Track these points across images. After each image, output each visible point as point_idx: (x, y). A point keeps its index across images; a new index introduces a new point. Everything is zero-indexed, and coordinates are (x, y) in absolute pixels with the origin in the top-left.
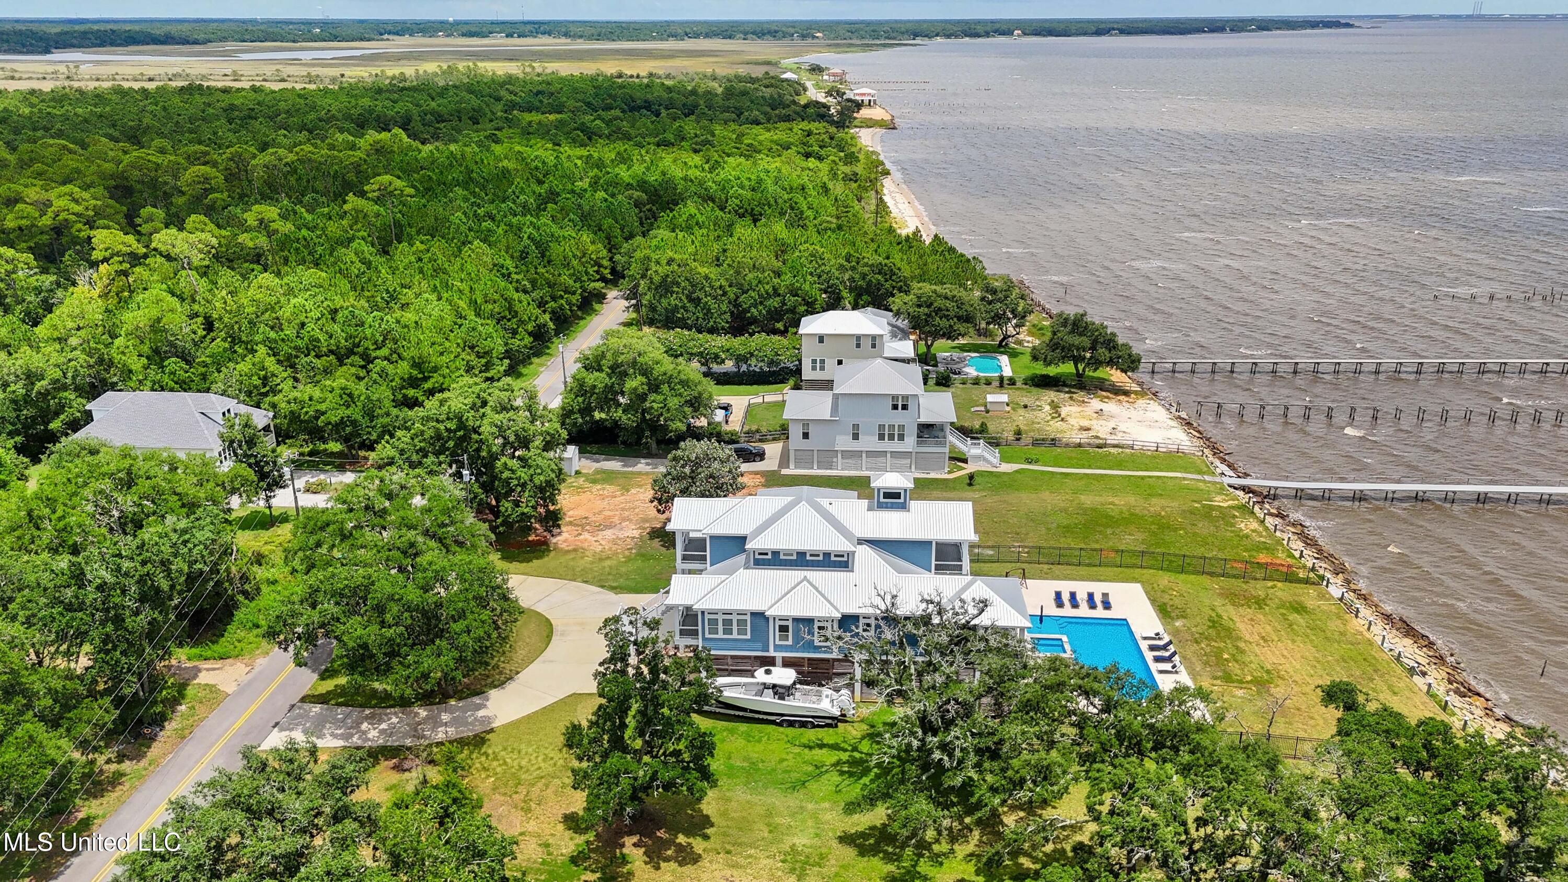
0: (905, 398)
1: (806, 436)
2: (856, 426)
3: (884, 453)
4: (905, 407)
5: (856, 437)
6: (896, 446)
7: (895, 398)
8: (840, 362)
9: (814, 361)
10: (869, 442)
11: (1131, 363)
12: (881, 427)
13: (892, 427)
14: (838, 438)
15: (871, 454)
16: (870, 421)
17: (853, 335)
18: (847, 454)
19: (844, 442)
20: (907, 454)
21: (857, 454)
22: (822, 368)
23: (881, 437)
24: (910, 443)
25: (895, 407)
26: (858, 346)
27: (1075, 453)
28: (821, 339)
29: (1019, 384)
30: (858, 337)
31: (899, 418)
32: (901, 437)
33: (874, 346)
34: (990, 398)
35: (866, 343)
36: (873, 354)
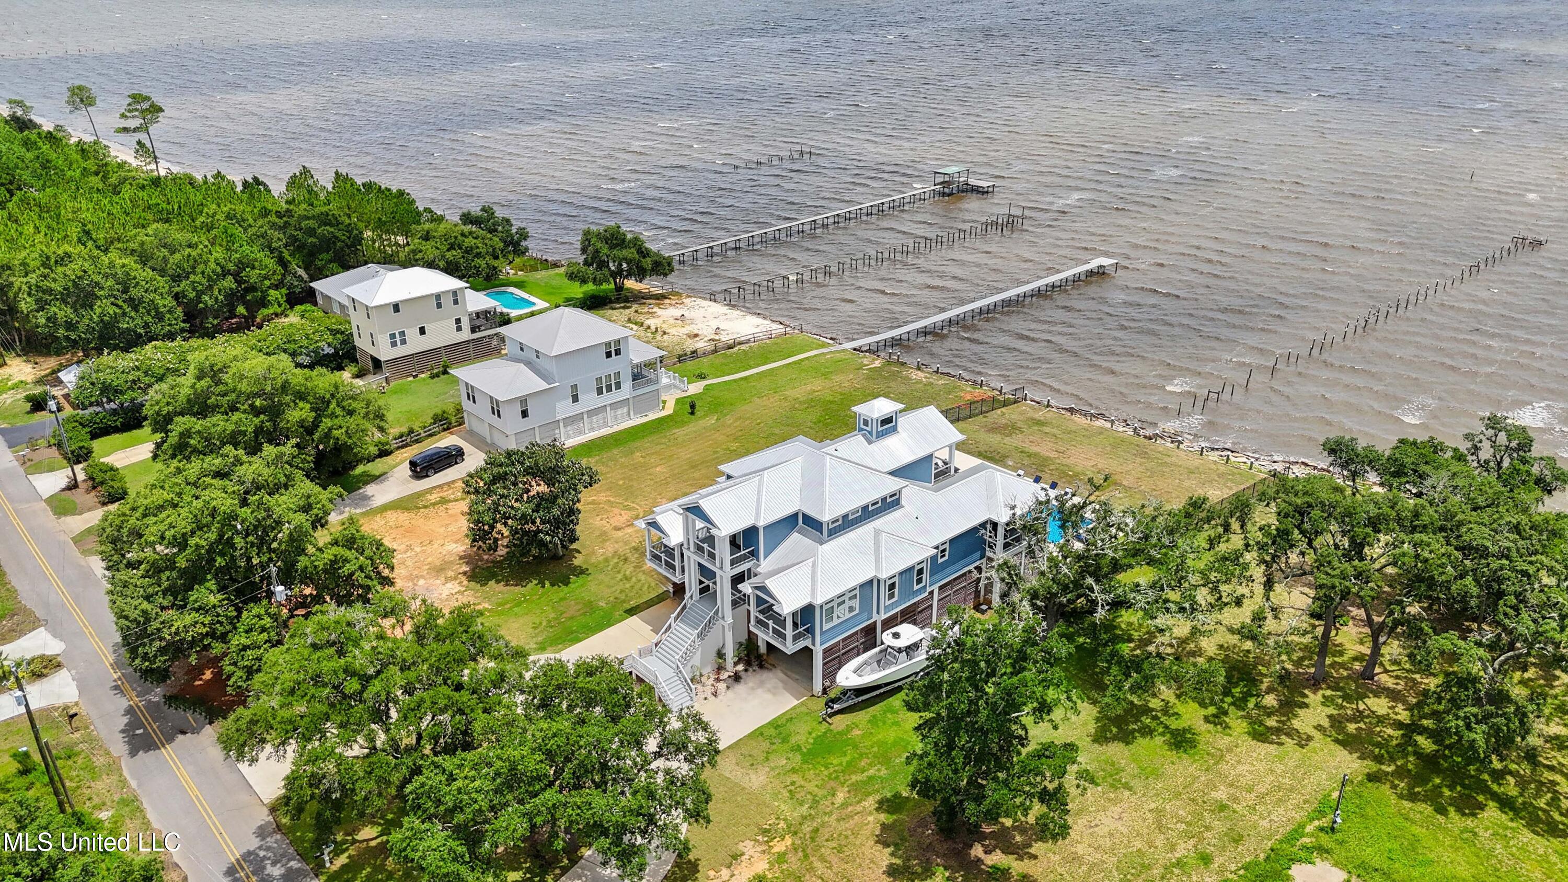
0: (618, 342)
1: (524, 414)
2: (574, 387)
3: (604, 408)
4: (618, 352)
5: (576, 399)
6: (615, 396)
7: (607, 345)
8: (422, 331)
9: (393, 336)
10: (589, 400)
11: (662, 267)
12: (599, 380)
13: (608, 377)
14: (558, 405)
15: (593, 412)
16: (586, 381)
17: (432, 295)
18: (569, 421)
19: (565, 409)
20: (623, 403)
21: (579, 417)
22: (404, 342)
23: (600, 391)
24: (627, 389)
25: (609, 355)
26: (439, 306)
27: (717, 359)
28: (396, 308)
30: (438, 297)
31: (615, 365)
32: (618, 386)
33: (456, 302)
35: (447, 301)
36: (457, 312)
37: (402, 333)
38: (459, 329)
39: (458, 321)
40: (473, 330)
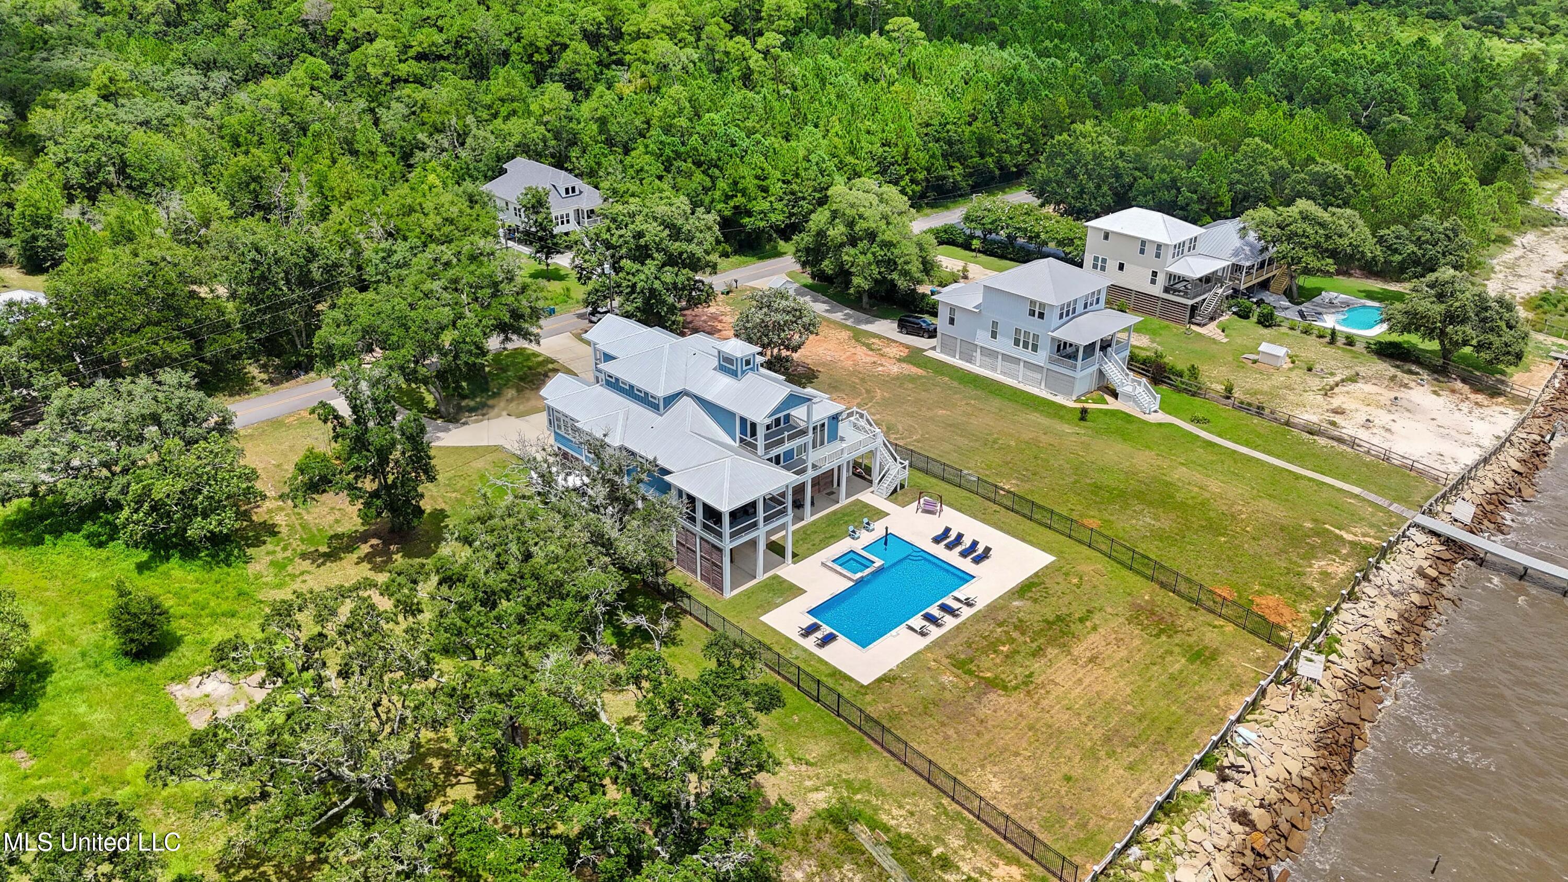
0: (1042, 305)
1: (952, 321)
2: (995, 324)
3: (1017, 361)
4: (1041, 316)
5: (994, 335)
6: (1026, 355)
7: (1033, 303)
8: (1121, 267)
9: (1096, 259)
10: (1004, 345)
12: (1018, 331)
13: (1027, 334)
14: (979, 332)
15: (1006, 357)
16: (1008, 322)
17: (1138, 238)
18: (985, 352)
19: (983, 338)
20: (1037, 368)
21: (993, 354)
22: (1103, 269)
23: (1017, 342)
24: (1041, 357)
25: (1032, 313)
26: (1142, 252)
28: (1106, 235)
29: (1360, 347)
30: (1143, 243)
31: (1034, 326)
32: (1035, 348)
33: (1158, 256)
34: (1264, 347)
35: (1150, 250)
36: (1156, 264)
37: (1104, 261)
38: (1153, 282)
39: (1155, 274)
40: (1166, 290)
